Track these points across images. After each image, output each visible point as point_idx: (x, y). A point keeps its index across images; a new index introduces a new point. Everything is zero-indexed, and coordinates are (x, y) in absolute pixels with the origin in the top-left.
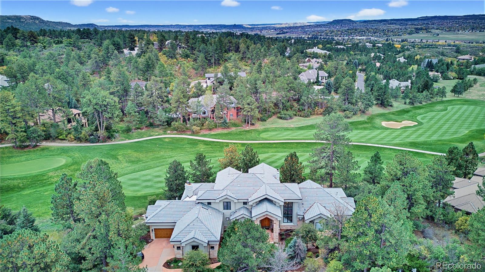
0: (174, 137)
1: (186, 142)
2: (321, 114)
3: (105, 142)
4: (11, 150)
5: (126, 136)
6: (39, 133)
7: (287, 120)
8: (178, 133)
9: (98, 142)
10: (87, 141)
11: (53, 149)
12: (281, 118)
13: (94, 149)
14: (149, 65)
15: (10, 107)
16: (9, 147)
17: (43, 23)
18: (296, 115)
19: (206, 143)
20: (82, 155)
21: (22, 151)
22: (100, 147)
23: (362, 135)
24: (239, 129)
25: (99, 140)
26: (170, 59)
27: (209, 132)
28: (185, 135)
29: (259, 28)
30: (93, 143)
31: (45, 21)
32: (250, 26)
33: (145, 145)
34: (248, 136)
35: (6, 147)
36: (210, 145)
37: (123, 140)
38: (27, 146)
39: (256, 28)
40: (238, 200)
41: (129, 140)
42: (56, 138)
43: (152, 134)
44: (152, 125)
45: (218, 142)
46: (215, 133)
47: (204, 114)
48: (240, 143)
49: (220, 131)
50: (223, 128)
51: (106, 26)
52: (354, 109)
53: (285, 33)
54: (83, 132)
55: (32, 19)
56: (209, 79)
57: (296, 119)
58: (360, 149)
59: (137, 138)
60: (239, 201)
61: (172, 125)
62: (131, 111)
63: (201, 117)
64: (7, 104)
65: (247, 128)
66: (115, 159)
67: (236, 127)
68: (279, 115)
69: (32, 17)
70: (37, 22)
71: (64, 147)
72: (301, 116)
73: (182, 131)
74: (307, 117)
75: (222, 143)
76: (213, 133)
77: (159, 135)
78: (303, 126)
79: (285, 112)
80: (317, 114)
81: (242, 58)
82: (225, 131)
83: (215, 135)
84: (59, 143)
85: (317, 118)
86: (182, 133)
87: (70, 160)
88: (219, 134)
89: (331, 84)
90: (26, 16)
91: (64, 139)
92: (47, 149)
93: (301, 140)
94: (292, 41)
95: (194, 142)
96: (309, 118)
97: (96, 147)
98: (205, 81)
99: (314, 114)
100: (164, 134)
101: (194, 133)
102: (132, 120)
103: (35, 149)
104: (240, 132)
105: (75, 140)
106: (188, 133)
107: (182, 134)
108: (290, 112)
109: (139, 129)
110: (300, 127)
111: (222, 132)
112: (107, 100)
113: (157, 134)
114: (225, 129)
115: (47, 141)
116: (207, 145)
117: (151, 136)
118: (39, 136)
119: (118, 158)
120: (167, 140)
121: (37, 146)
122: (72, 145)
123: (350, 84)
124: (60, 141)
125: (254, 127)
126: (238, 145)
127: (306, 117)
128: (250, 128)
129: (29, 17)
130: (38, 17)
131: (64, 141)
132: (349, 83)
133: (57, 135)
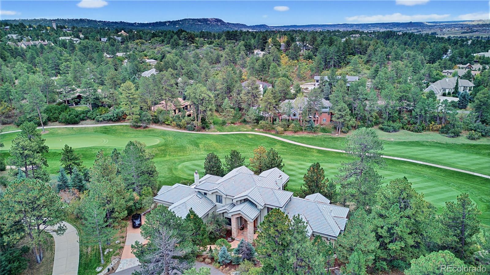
0: (258, 135)
1: (267, 141)
2: (437, 130)
3: (200, 131)
4: (128, 128)
5: (220, 128)
6: (148, 117)
7: (389, 132)
8: (263, 132)
9: (194, 130)
10: (185, 128)
11: (157, 131)
12: (382, 129)
13: (186, 135)
14: (264, 66)
15: (130, 95)
16: (128, 126)
17: (224, 25)
18: (403, 128)
19: (283, 144)
20: (174, 139)
21: (135, 130)
22: (192, 134)
23: (477, 162)
24: (327, 135)
25: (194, 129)
26: (291, 60)
27: (293, 134)
28: (269, 134)
29: (441, 25)
30: (189, 130)
31: (225, 23)
32: (430, 24)
33: (229, 138)
34: (331, 144)
35: (126, 125)
36: (287, 146)
37: (214, 131)
38: (140, 127)
39: (438, 26)
40: (226, 195)
41: (220, 132)
42: (163, 123)
43: (241, 129)
44: (245, 121)
45: (295, 145)
46: (298, 136)
47: (294, 116)
48: (316, 149)
49: (305, 135)
50: (309, 132)
51: (276, 27)
52: (484, 130)
53: (474, 32)
54: (183, 121)
55: (215, 21)
56: (317, 81)
57: (402, 132)
58: (460, 177)
59: (227, 131)
60: (228, 197)
61: (259, 123)
62: (226, 107)
63: (290, 119)
64: (129, 92)
65: (336, 136)
66: (197, 147)
67: (324, 133)
68: (381, 126)
69: (216, 19)
70: (219, 24)
71: (165, 131)
72: (409, 130)
73: (268, 130)
74: (418, 132)
75: (299, 146)
76: (296, 135)
77: (246, 131)
78: (405, 141)
79: (391, 123)
80: (433, 130)
81: (368, 62)
82: (310, 135)
83: (297, 138)
84: (164, 127)
85: (429, 134)
86: (268, 132)
87: (163, 141)
88: (302, 138)
89: (466, 96)
90: (212, 19)
91: (169, 125)
92: (153, 130)
93: (390, 156)
94: (468, 42)
95: (273, 141)
96: (420, 133)
97: (188, 134)
98: (314, 83)
99: (428, 130)
100: (252, 131)
101: (278, 133)
102: (227, 115)
103: (144, 130)
104: (326, 138)
105: (177, 126)
106: (273, 133)
107: (266, 133)
108: (397, 125)
109: (233, 123)
110: (401, 142)
111: (306, 136)
112: (203, 95)
113: (245, 130)
114: (311, 133)
115: (156, 124)
116: (284, 146)
117: (239, 131)
118: (148, 119)
119: (199, 146)
120: (250, 137)
121: (147, 127)
122: (173, 130)
123: (486, 99)
124: (165, 125)
125: (344, 135)
126: (314, 151)
127: (416, 131)
128: (339, 135)
129: (214, 19)
130: (220, 20)
131: (169, 126)
132: (485, 97)
133: (163, 121)
